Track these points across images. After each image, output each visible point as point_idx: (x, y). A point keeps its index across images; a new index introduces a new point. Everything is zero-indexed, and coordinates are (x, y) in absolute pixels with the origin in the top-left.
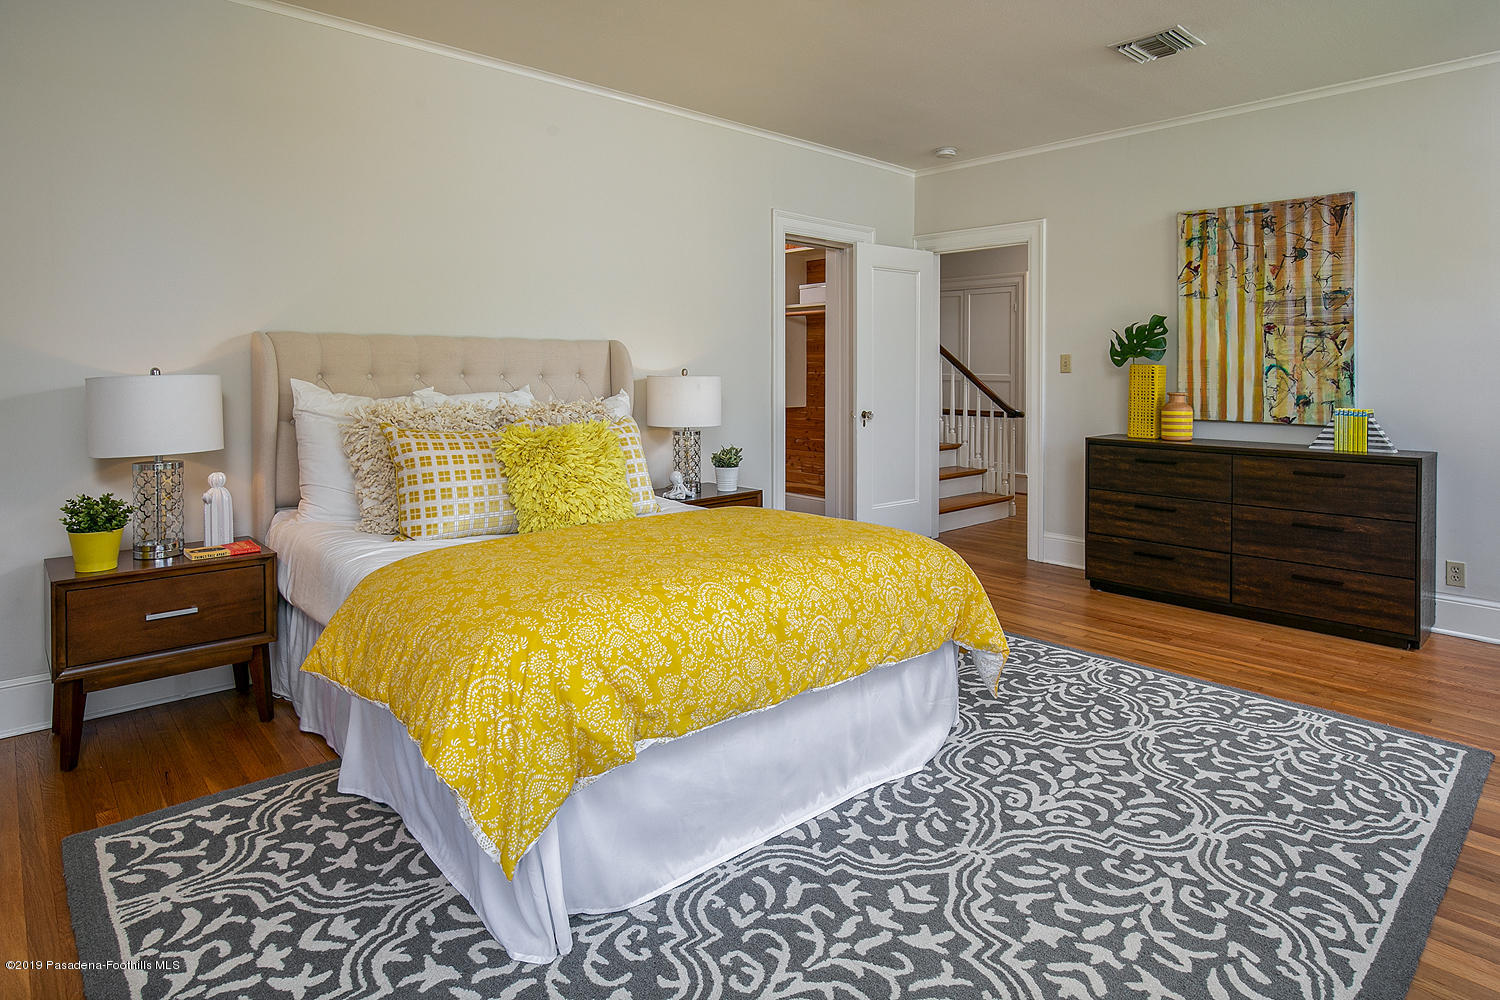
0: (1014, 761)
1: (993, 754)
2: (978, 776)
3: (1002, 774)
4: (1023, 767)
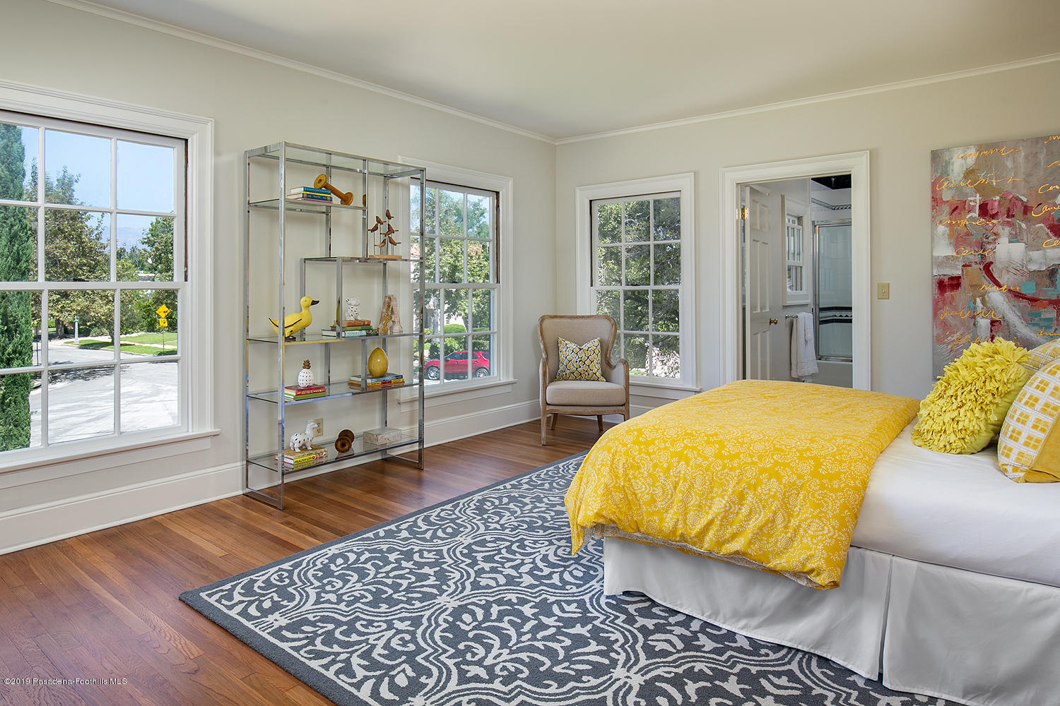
0: (562, 573)
1: (576, 578)
2: (587, 563)
3: (571, 564)
4: (555, 570)
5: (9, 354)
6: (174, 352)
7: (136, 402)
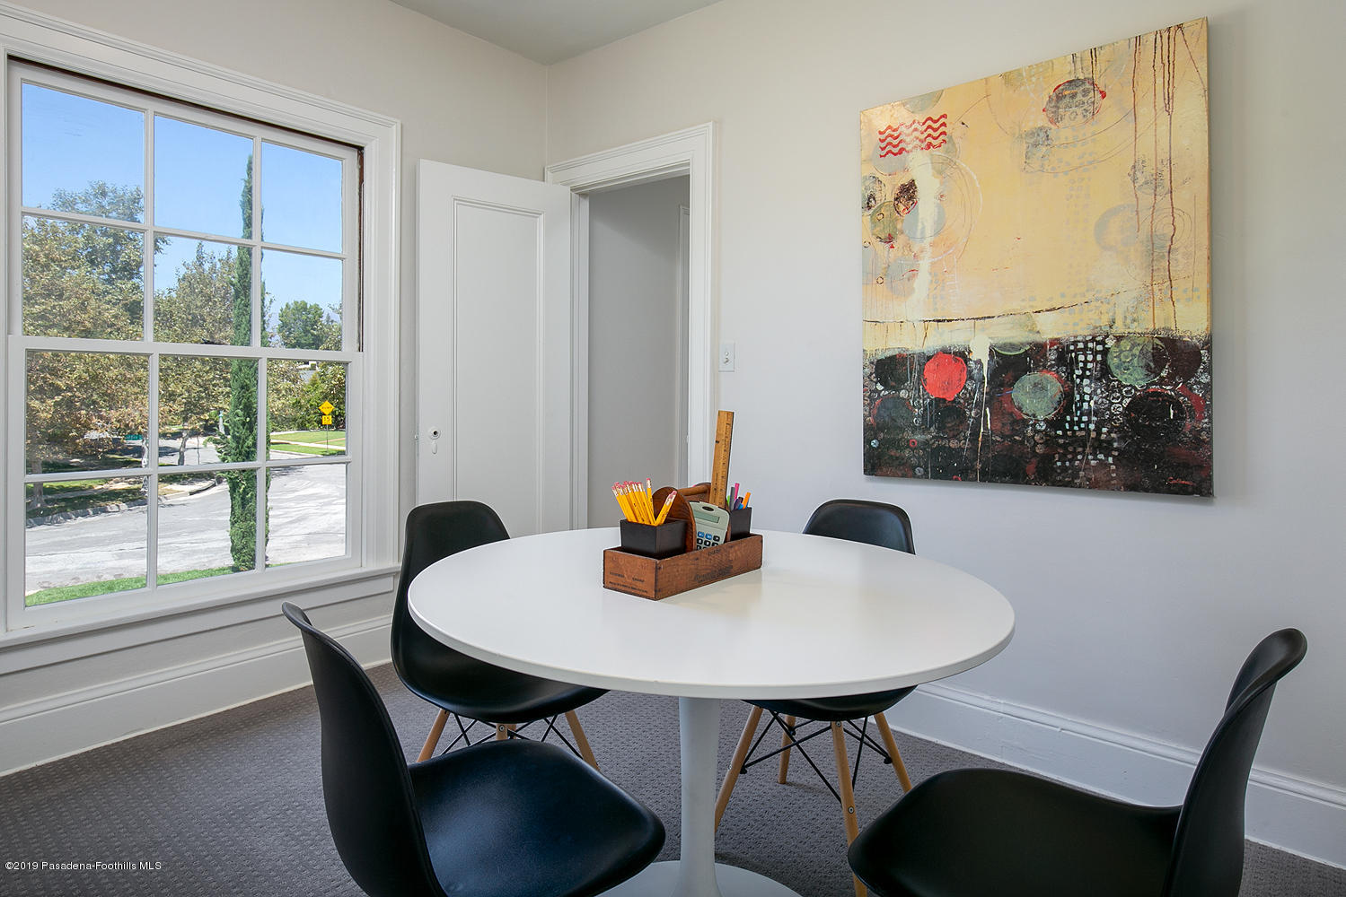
5: (248, 447)
6: (342, 453)
7: (330, 504)
